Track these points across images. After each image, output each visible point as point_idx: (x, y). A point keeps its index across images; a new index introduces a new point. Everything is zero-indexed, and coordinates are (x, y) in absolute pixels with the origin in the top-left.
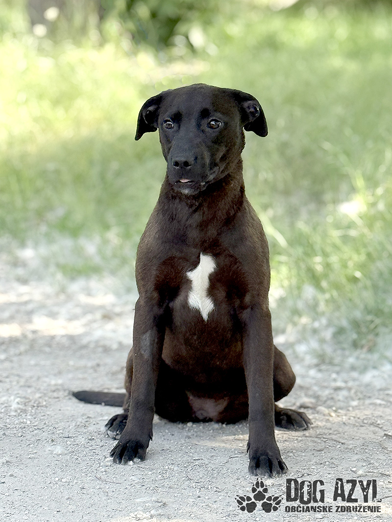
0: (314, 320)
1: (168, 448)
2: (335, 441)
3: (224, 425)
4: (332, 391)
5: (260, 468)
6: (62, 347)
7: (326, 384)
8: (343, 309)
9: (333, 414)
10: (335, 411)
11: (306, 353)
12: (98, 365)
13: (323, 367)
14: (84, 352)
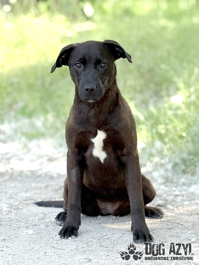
0: (162, 159)
1: (89, 229)
2: (178, 223)
3: (118, 217)
4: (173, 197)
5: (139, 239)
6: (27, 177)
7: (170, 193)
8: (177, 153)
9: (175, 209)
10: (176, 208)
11: (158, 177)
12: (48, 186)
13: (168, 184)
14: (39, 179)
